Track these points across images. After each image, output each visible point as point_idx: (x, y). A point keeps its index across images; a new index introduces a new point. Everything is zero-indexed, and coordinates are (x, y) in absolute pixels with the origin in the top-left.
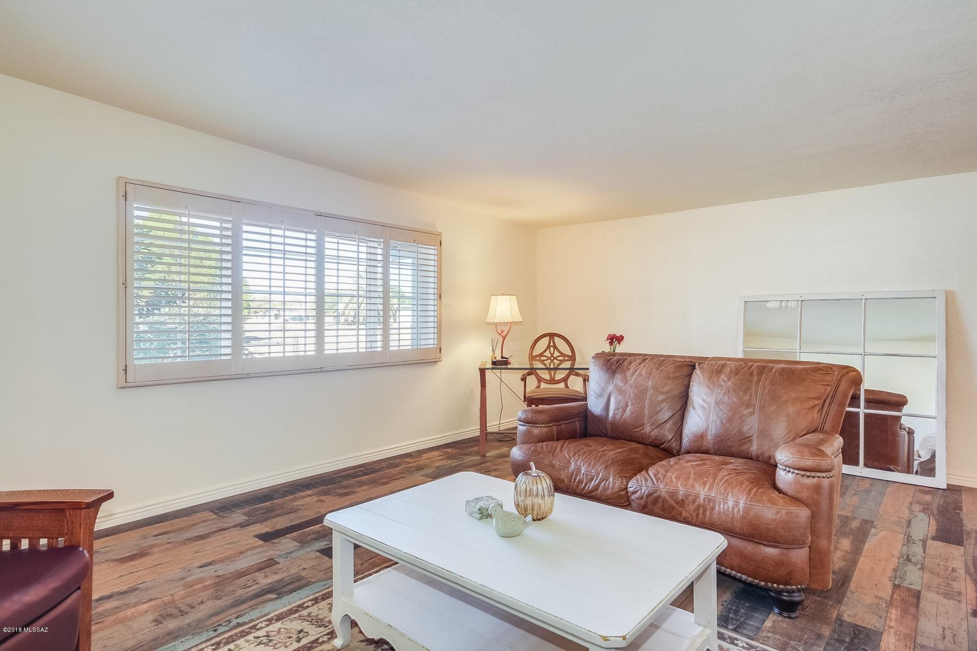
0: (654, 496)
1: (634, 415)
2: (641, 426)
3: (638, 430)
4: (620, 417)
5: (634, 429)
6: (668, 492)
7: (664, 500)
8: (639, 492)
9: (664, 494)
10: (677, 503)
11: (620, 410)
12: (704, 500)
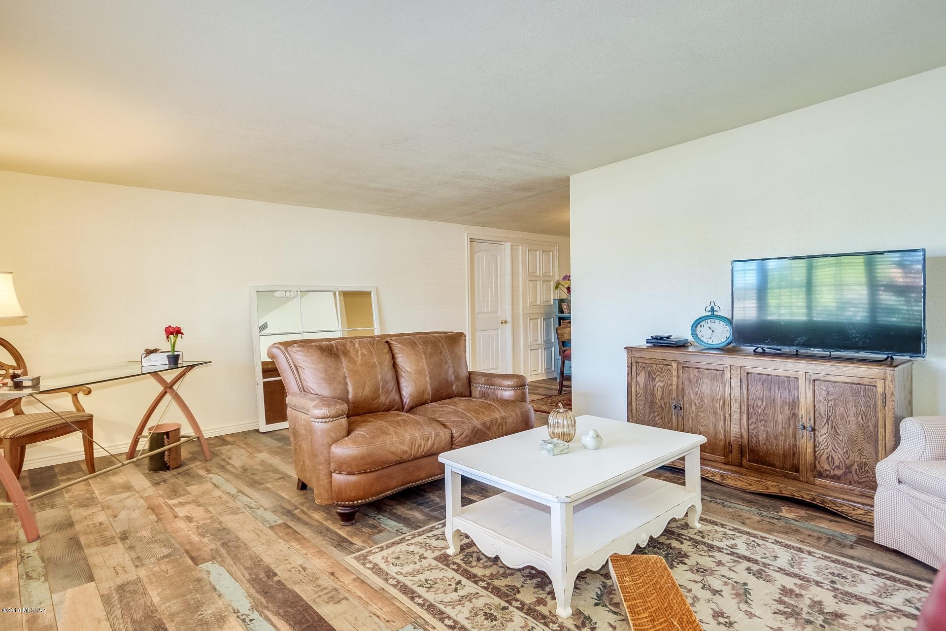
0: (475, 430)
1: (372, 389)
2: (378, 398)
3: (376, 401)
4: (361, 395)
5: (373, 401)
6: (482, 424)
7: (481, 430)
8: (465, 432)
9: (480, 427)
10: (487, 429)
11: (360, 388)
12: (501, 420)
